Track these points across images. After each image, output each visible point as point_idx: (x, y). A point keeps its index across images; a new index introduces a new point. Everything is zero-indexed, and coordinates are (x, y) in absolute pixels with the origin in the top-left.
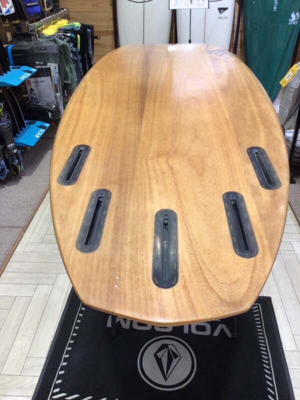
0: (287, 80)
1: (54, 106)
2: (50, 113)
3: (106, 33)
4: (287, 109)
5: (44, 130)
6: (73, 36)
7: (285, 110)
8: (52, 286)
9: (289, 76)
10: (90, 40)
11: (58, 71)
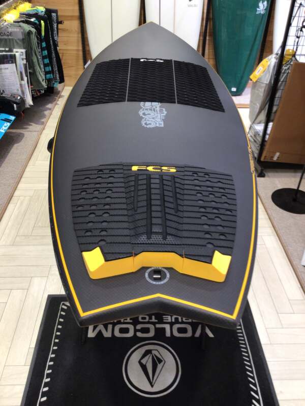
0: (257, 75)
1: (19, 98)
2: (15, 105)
3: (71, 18)
4: (258, 104)
5: (9, 124)
6: (36, 22)
8: (26, 291)
9: (259, 71)
10: (55, 25)
11: (25, 58)
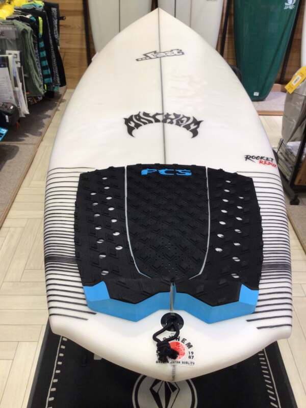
0: (294, 84)
1: (12, 107)
2: (7, 117)
3: (73, 13)
4: (294, 121)
6: (33, 18)
7: (292, 121)
9: (297, 80)
10: (56, 22)
11: (19, 60)
